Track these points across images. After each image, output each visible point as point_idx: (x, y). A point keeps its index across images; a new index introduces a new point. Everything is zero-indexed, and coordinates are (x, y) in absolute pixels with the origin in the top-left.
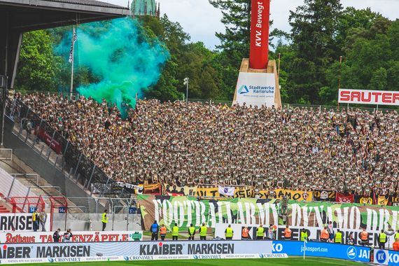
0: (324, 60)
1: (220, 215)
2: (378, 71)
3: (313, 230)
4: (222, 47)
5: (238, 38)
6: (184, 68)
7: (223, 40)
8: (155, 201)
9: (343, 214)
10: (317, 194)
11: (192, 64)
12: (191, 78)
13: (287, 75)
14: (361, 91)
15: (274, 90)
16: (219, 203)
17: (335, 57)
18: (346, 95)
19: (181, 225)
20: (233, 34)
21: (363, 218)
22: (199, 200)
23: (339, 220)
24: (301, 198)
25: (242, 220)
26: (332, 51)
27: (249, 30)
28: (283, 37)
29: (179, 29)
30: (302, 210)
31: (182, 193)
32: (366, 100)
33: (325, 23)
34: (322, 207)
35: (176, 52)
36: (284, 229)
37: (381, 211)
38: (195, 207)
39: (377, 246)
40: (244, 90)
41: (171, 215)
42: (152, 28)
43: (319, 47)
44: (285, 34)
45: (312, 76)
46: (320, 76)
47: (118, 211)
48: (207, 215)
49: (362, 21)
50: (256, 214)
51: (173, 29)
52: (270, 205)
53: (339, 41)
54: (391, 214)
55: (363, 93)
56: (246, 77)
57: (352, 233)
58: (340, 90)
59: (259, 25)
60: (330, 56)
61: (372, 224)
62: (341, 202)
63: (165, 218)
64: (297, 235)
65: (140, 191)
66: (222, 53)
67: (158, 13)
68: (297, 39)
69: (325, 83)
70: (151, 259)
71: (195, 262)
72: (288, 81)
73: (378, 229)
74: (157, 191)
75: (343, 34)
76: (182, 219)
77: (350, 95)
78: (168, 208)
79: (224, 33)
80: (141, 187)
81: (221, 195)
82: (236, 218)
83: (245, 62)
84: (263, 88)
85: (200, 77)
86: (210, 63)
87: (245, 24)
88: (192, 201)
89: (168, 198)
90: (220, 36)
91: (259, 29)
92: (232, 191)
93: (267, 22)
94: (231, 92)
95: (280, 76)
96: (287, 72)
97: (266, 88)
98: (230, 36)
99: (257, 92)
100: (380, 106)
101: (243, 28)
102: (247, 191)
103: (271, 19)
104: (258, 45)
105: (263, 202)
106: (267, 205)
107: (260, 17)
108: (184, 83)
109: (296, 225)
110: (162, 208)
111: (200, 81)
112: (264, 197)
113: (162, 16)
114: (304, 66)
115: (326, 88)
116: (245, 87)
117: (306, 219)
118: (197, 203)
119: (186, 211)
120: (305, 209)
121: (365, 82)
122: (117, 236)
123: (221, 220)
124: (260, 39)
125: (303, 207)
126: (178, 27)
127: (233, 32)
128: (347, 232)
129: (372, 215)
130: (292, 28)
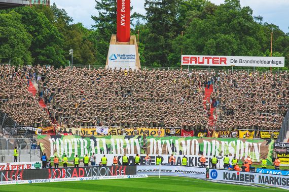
0: (170, 34)
1: (98, 148)
2: (209, 42)
3: (166, 157)
4: (97, 26)
5: (107, 20)
6: (69, 42)
7: (97, 22)
8: (50, 140)
9: (186, 144)
10: (168, 131)
11: (75, 39)
12: (74, 49)
13: (144, 46)
14: (197, 56)
15: (135, 57)
16: (97, 140)
17: (178, 32)
18: (187, 60)
19: (70, 156)
20: (104, 17)
21: (201, 147)
22: (83, 137)
23: (184, 149)
24: (157, 135)
25: (114, 151)
26: (176, 28)
27: (115, 14)
28: (141, 19)
29: (64, 14)
30: (157, 143)
31: (70, 132)
32: (201, 63)
33: (170, 8)
34: (171, 140)
35: (63, 31)
36: (144, 157)
37: (213, 142)
38: (80, 143)
39: (211, 167)
40: (113, 57)
41: (62, 149)
42: (45, 14)
43: (167, 25)
44: (142, 16)
45: (162, 46)
46: (168, 46)
47: (23, 147)
48: (89, 148)
49: (196, 6)
50: (125, 147)
51: (60, 14)
52: (134, 140)
53: (181, 21)
54: (220, 143)
55: (199, 58)
56: (115, 48)
57: (193, 158)
58: (183, 56)
59: (123, 10)
60: (174, 32)
61: (207, 151)
62: (185, 136)
63: (58, 151)
64: (154, 161)
65: (39, 133)
66: (97, 31)
67: (49, 2)
68: (151, 20)
69: (172, 51)
70: (48, 181)
71: (81, 182)
72: (145, 50)
73: (211, 154)
74: (51, 132)
75: (183, 16)
76: (71, 152)
77: (189, 59)
78: (60, 144)
79: (98, 16)
80: (39, 129)
81: (98, 134)
82: (110, 150)
83: (114, 37)
84: (127, 56)
85: (81, 49)
86: (87, 38)
87: (112, 10)
88: (78, 139)
89: (60, 137)
90: (94, 18)
91: (123, 13)
92: (107, 130)
93: (128, 8)
94: (104, 59)
95: (139, 46)
96: (144, 43)
97: (129, 55)
98: (102, 19)
99: (123, 59)
100: (211, 67)
101: (111, 12)
102: (118, 130)
103: (131, 6)
104: (123, 24)
105: (129, 138)
106: (132, 140)
107: (123, 4)
108: (70, 54)
109: (153, 154)
110: (56, 144)
111: (81, 51)
112: (130, 134)
113: (51, 4)
114: (156, 39)
115: (172, 54)
116: (114, 55)
117: (160, 149)
118: (81, 140)
119: (73, 146)
120: (159, 142)
121: (200, 50)
122: (23, 165)
123: (99, 151)
124: (124, 20)
125: (158, 141)
126: (64, 13)
127: (104, 15)
128: (190, 158)
129: (207, 145)
130: (146, 12)
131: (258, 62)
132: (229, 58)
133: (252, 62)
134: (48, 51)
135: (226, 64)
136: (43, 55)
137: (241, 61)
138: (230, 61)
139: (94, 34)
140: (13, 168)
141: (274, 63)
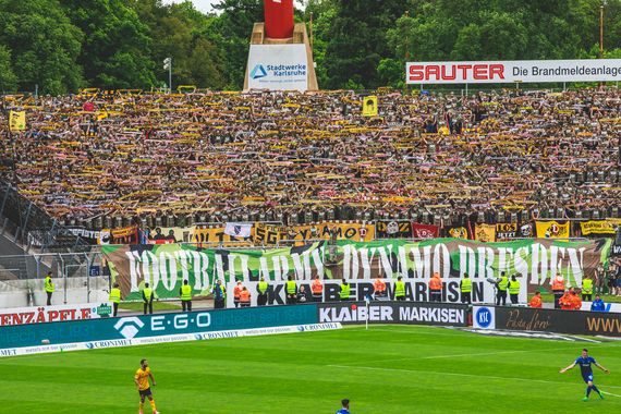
2: (466, 29)
8: (129, 254)
9: (422, 256)
10: (382, 228)
11: (178, 36)
14: (440, 64)
15: (306, 70)
18: (417, 72)
21: (454, 261)
23: (418, 265)
24: (358, 236)
30: (359, 254)
31: (171, 237)
32: (449, 78)
34: (390, 247)
37: (481, 250)
38: (193, 259)
40: (260, 73)
41: (156, 274)
45: (364, 45)
47: (71, 273)
54: (497, 253)
55: (444, 67)
56: (262, 54)
58: (409, 65)
61: (467, 270)
62: (419, 236)
65: (105, 240)
69: (386, 54)
70: (128, 344)
72: (328, 54)
73: (477, 275)
77: (424, 71)
78: (151, 262)
80: (106, 233)
81: (233, 239)
83: (259, 29)
84: (288, 68)
86: (203, 33)
88: (188, 252)
89: (150, 247)
95: (314, 46)
97: (292, 68)
99: (281, 74)
100: (471, 86)
102: (270, 233)
105: (299, 250)
108: (165, 67)
109: (351, 278)
110: (141, 263)
111: (192, 61)
112: (301, 236)
116: (262, 68)
117: (367, 267)
118: (196, 254)
120: (364, 251)
122: (73, 311)
125: (361, 250)
129: (468, 254)
131: (572, 72)
132: (508, 65)
133: (560, 71)
134: (118, 64)
135: (502, 77)
136: (109, 73)
137: (536, 71)
138: (512, 71)
139: (217, 26)
140: (51, 317)
141: (609, 71)
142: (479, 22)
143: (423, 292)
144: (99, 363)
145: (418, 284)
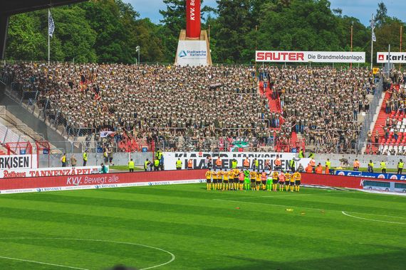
0: (244, 29)
2: (285, 36)
4: (165, 21)
5: (176, 14)
6: (135, 39)
7: (165, 16)
11: (142, 35)
12: (141, 46)
14: (272, 52)
15: (206, 54)
17: (252, 26)
18: (262, 56)
20: (173, 11)
26: (250, 22)
27: (185, 8)
28: (212, 12)
29: (130, 9)
32: (277, 59)
35: (129, 27)
40: (183, 54)
42: (110, 9)
43: (240, 19)
44: (213, 9)
45: (235, 41)
46: (241, 41)
51: (126, 9)
53: (255, 14)
55: (274, 53)
56: (184, 45)
58: (257, 52)
59: (192, 4)
60: (248, 26)
64: (227, 164)
66: (165, 26)
68: (222, 14)
69: (245, 47)
71: (150, 187)
72: (217, 46)
75: (258, 9)
77: (264, 55)
79: (166, 10)
83: (183, 33)
84: (197, 52)
85: (148, 45)
86: (155, 34)
87: (181, 3)
90: (162, 13)
91: (192, 7)
94: (173, 56)
95: (211, 42)
96: (215, 39)
97: (199, 52)
98: (170, 13)
99: (193, 55)
100: (287, 63)
101: (180, 6)
104: (192, 19)
108: (136, 51)
111: (149, 48)
114: (228, 34)
115: (246, 50)
116: (184, 52)
121: (275, 45)
122: (89, 170)
124: (194, 15)
126: (130, 7)
127: (173, 9)
130: (218, 5)
131: (337, 58)
132: (306, 54)
133: (331, 57)
134: (113, 49)
135: (303, 59)
136: (108, 53)
137: (319, 57)
138: (308, 56)
139: (162, 30)
140: (78, 172)
141: (355, 58)
142: (291, 33)
143: (261, 164)
144: (101, 196)
145: (259, 160)
